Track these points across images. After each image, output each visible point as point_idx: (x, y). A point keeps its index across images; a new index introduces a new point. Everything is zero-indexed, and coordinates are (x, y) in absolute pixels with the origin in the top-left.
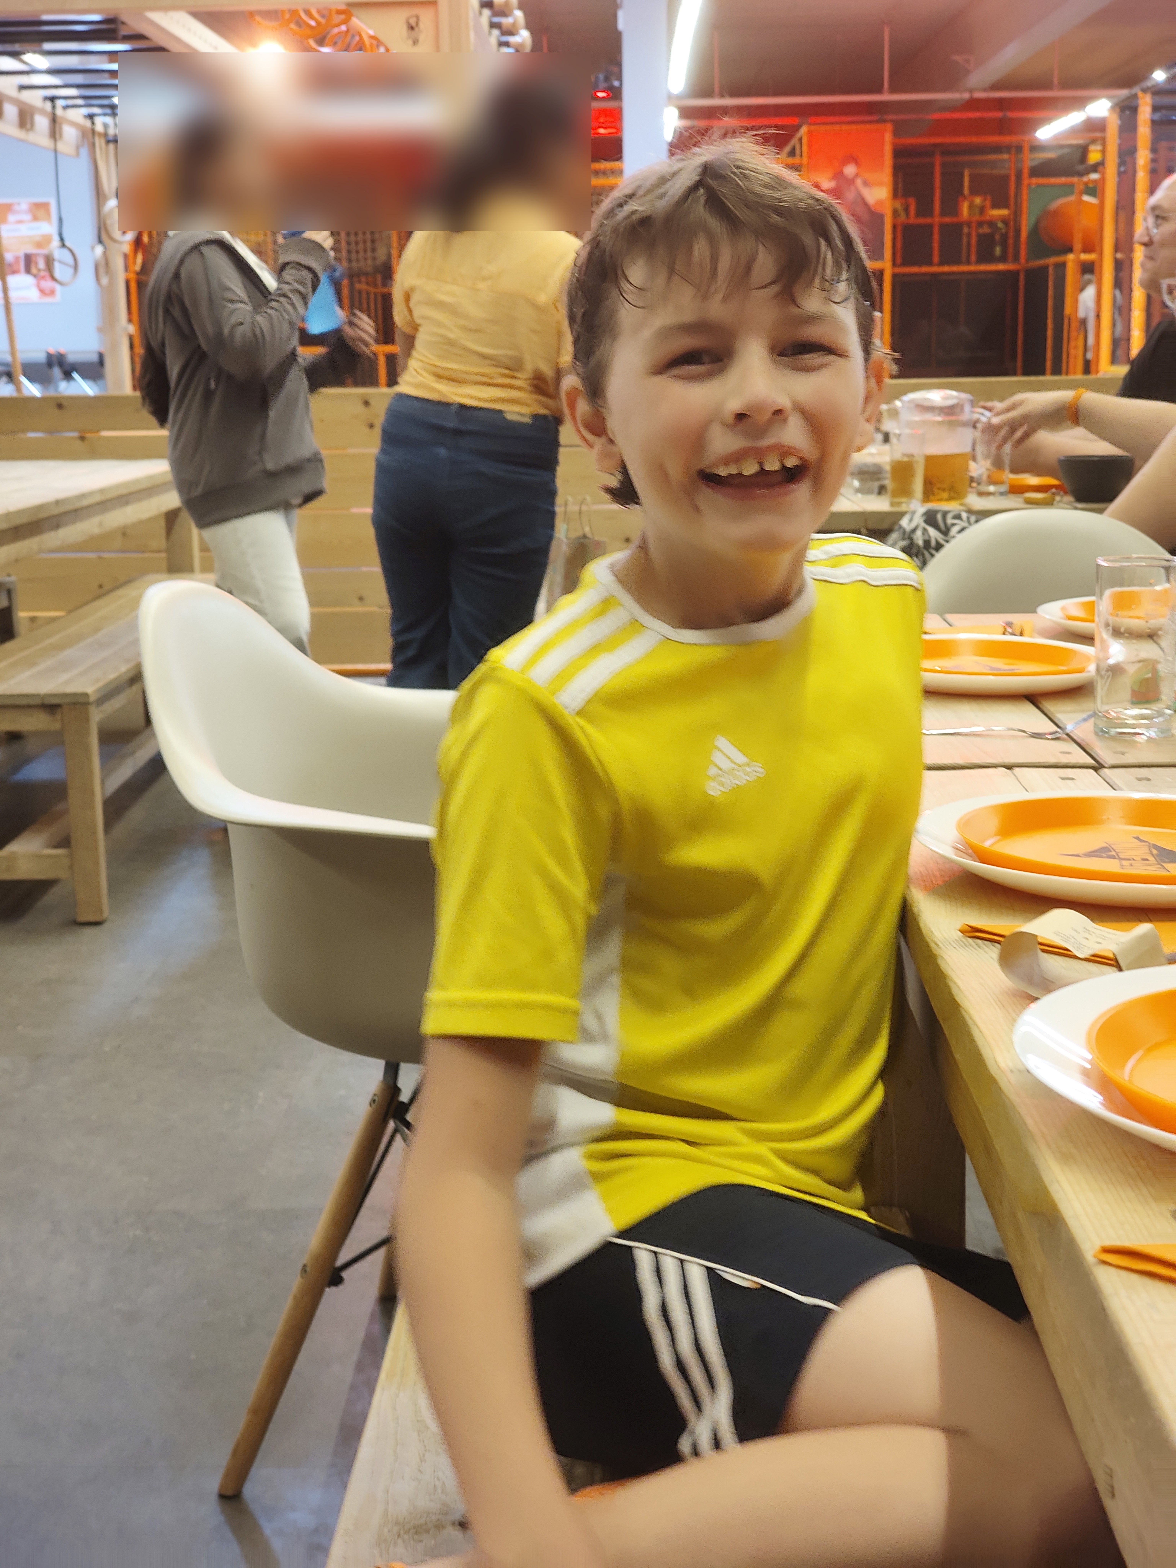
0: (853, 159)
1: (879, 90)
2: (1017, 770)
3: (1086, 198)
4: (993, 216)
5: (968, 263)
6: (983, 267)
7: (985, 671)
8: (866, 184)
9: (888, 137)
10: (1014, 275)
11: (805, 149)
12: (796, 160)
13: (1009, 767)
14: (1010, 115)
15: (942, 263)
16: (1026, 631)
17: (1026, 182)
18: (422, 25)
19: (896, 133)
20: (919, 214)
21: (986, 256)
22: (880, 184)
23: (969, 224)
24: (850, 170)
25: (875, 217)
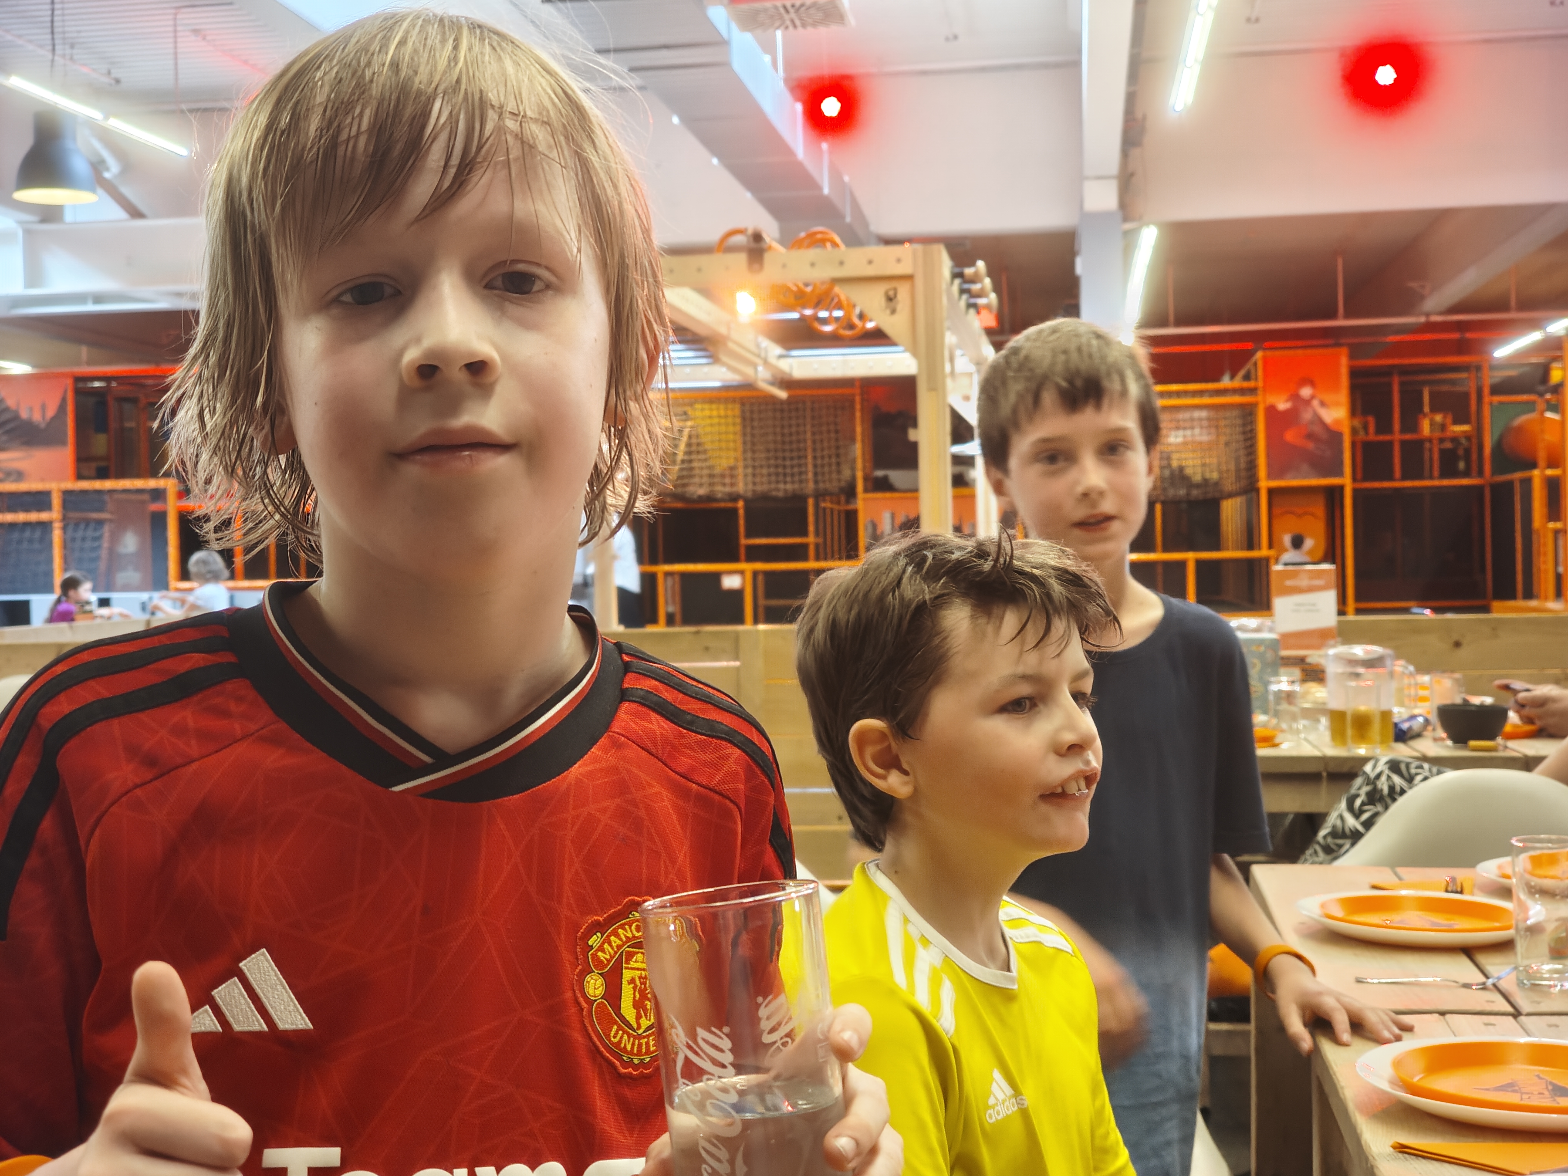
0: (1308, 381)
1: (1333, 315)
2: (1448, 1016)
3: (1549, 415)
4: (1454, 432)
5: (1431, 477)
6: (1446, 482)
7: (1428, 927)
8: (1323, 404)
9: (1344, 363)
10: (1479, 489)
11: (1260, 372)
12: (1251, 384)
13: (1443, 1013)
14: (1468, 335)
15: (1404, 478)
16: (1466, 889)
17: (1487, 399)
18: (899, 297)
19: (1352, 357)
20: (1378, 431)
21: (1448, 470)
22: (1337, 404)
23: (1430, 440)
24: (1306, 392)
25: (1333, 436)
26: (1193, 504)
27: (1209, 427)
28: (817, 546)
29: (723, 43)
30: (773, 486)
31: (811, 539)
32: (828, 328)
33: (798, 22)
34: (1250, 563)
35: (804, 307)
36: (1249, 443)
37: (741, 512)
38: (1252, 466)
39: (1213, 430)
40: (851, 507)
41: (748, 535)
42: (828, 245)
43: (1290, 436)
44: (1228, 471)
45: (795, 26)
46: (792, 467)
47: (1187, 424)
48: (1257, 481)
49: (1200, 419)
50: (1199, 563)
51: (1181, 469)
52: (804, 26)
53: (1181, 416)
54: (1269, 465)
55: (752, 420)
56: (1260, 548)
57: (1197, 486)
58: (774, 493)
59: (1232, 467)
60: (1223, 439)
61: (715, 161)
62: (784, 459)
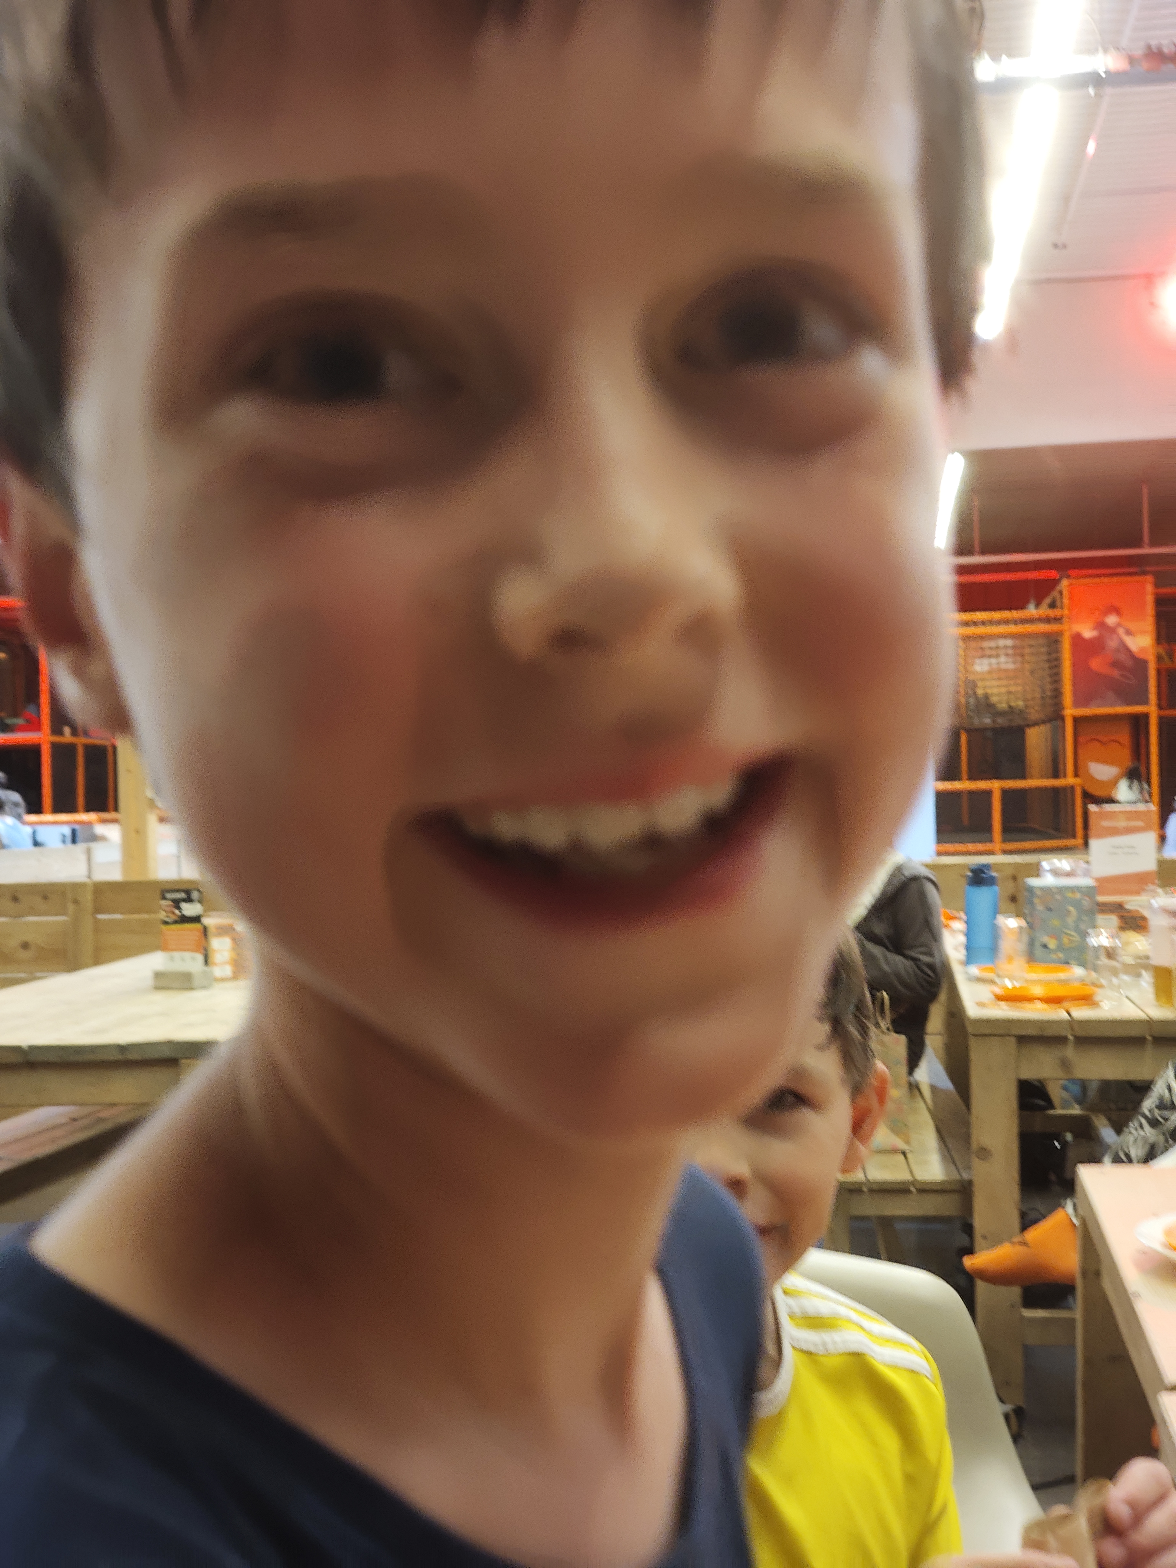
0: (1114, 609)
1: (1138, 544)
8: (1129, 633)
9: (1150, 588)
11: (1066, 601)
12: (1057, 612)
19: (1157, 585)
22: (1143, 632)
24: (1112, 620)
25: (1140, 664)
26: (998, 731)
27: (1015, 655)
34: (1055, 791)
36: (1055, 671)
38: (1057, 694)
39: (1019, 659)
43: (1096, 664)
44: (1033, 699)
47: (993, 652)
48: (1063, 708)
49: (1006, 647)
50: (1005, 792)
51: (986, 696)
53: (986, 644)
54: (1075, 693)
56: (1065, 776)
57: (1002, 714)
59: (1038, 695)
60: (1027, 667)
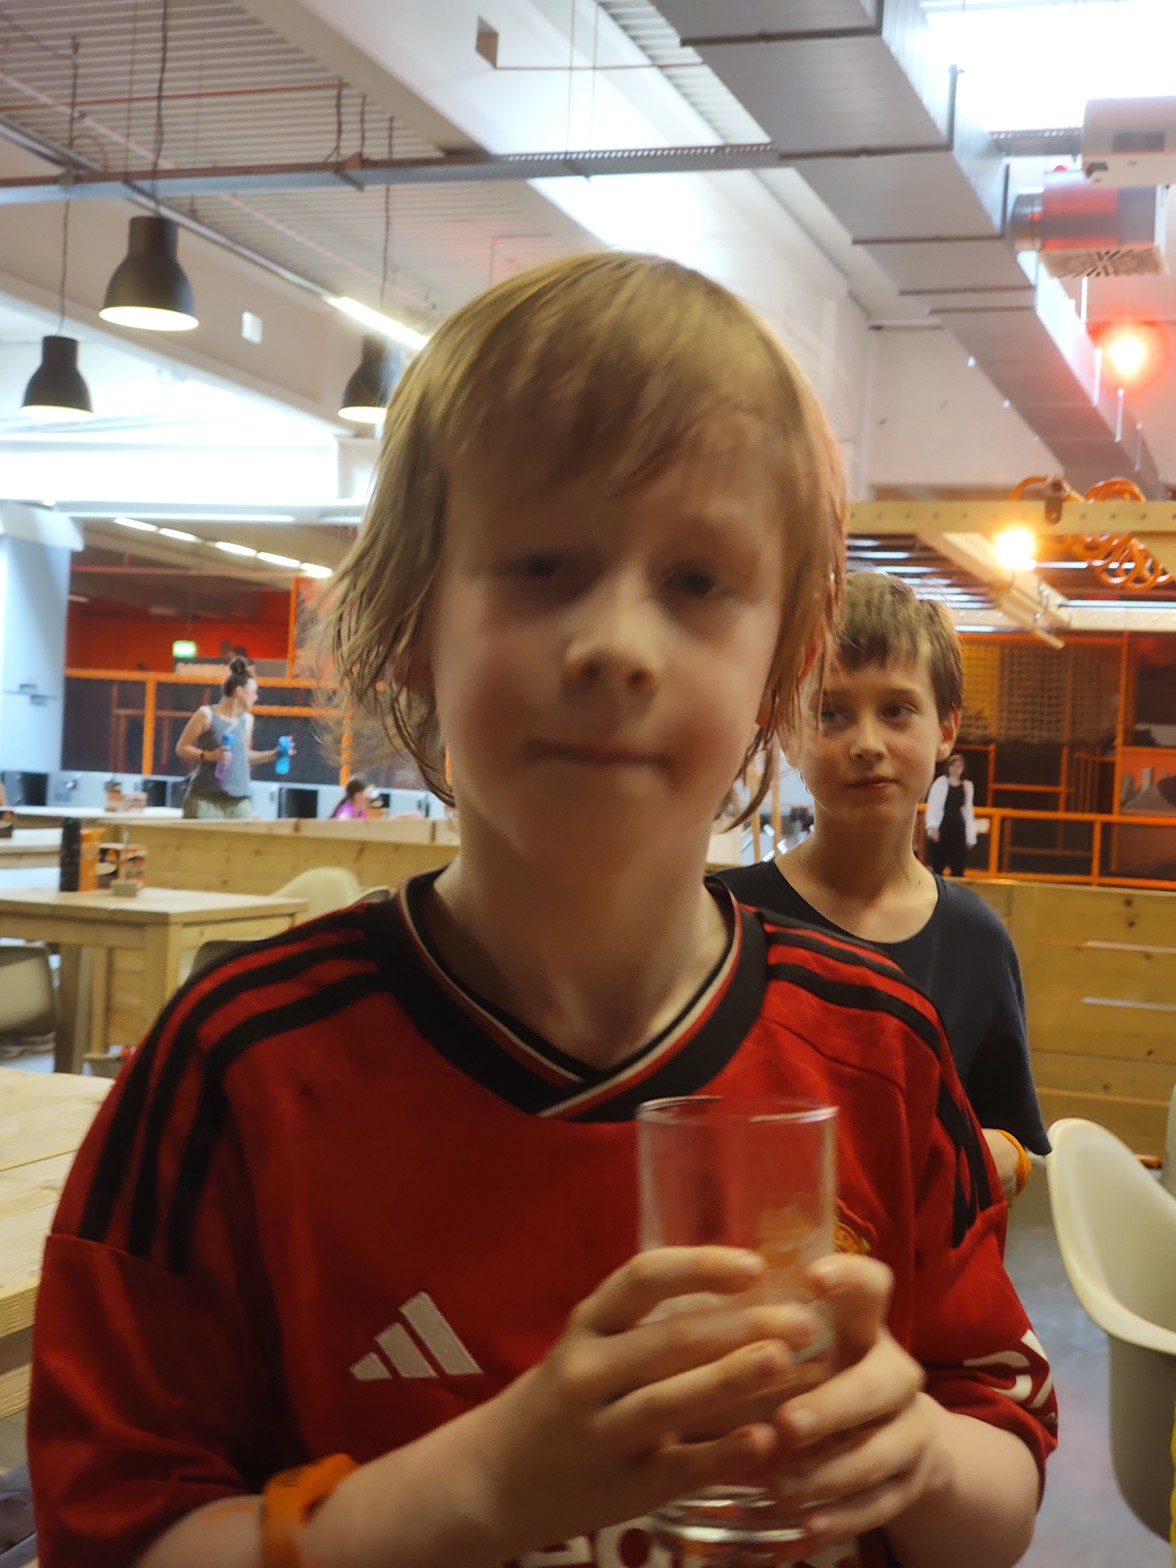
28: (1068, 795)
29: (1030, 287)
30: (1027, 732)
31: (1062, 789)
32: (1117, 581)
33: (1111, 270)
35: (1095, 558)
37: (992, 756)
40: (1107, 759)
41: (998, 780)
42: (1127, 496)
45: (1107, 274)
46: (1049, 714)
52: (1117, 273)
55: (1012, 664)
58: (1028, 740)
61: (1007, 404)
62: (1042, 705)
